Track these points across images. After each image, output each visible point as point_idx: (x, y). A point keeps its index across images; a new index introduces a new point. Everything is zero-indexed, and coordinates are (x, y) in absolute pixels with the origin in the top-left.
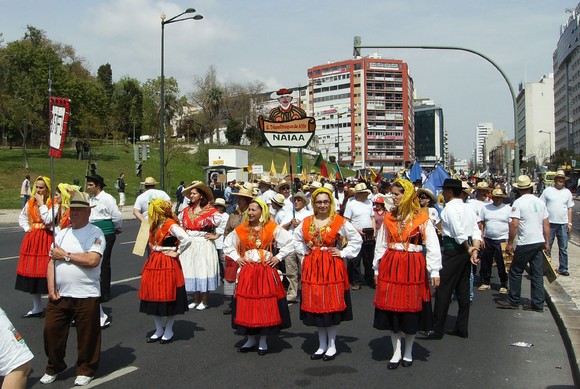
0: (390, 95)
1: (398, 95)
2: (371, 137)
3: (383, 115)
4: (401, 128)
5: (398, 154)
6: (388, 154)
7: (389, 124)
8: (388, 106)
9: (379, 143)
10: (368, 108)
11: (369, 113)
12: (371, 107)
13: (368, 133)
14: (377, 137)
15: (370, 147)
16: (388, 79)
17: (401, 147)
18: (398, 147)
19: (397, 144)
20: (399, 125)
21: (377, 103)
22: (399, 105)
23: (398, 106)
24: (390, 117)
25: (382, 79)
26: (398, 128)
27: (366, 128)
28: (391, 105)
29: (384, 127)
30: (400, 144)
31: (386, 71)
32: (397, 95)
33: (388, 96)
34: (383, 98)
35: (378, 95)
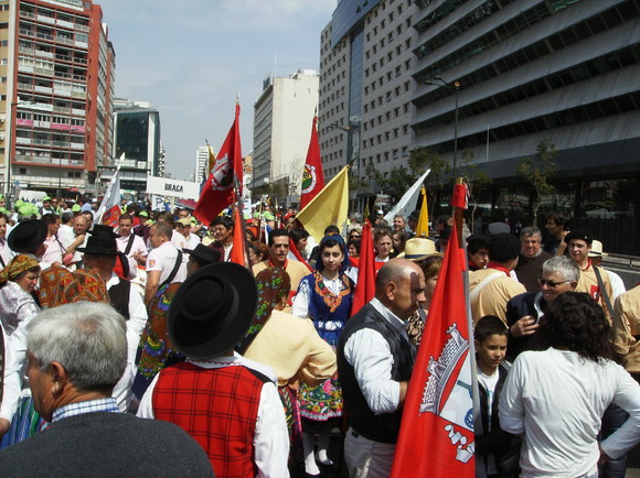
0: (66, 52)
1: (80, 55)
2: (24, 122)
3: (50, 85)
4: (82, 112)
5: (74, 157)
6: (55, 155)
7: (61, 102)
8: (60, 70)
9: (40, 135)
10: (21, 69)
11: (21, 78)
12: (26, 67)
13: (18, 114)
14: (36, 124)
15: (20, 140)
16: (61, 23)
17: (80, 146)
18: (75, 146)
19: (73, 140)
20: (78, 107)
21: (40, 63)
22: (81, 72)
23: (79, 73)
24: (63, 90)
25: (51, 20)
26: (76, 111)
27: (14, 105)
28: (65, 70)
29: (50, 108)
30: (79, 140)
31: (60, 9)
32: (77, 55)
33: (61, 52)
34: (51, 55)
35: (42, 48)
